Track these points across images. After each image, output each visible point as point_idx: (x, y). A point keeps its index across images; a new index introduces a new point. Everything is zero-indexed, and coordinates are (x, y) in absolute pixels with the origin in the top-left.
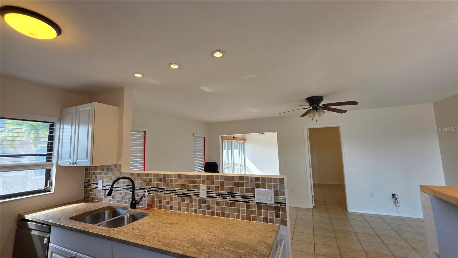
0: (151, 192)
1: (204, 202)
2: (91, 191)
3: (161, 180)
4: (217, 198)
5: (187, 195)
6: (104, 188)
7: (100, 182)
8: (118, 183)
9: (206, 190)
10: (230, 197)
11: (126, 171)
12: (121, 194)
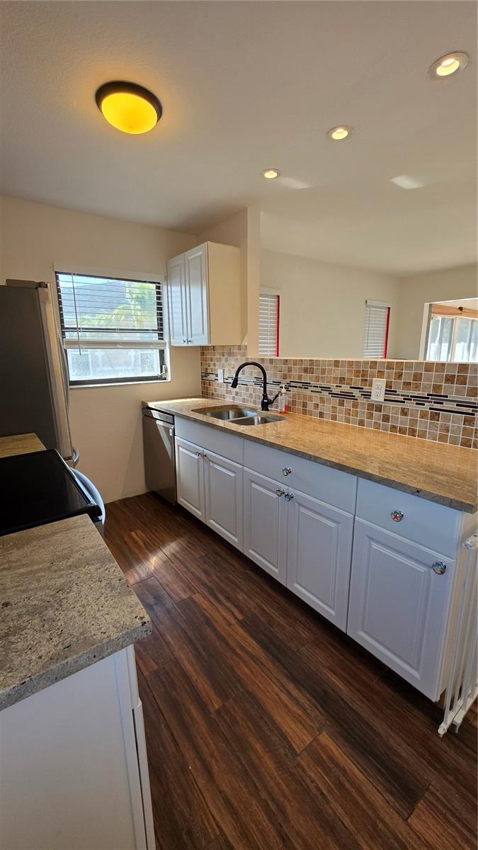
0: (290, 388)
1: (379, 409)
2: (210, 385)
3: (306, 370)
4: (404, 402)
5: (349, 396)
6: (226, 381)
7: (220, 372)
8: (243, 374)
9: (384, 389)
10: (431, 402)
11: (252, 356)
12: (247, 390)
